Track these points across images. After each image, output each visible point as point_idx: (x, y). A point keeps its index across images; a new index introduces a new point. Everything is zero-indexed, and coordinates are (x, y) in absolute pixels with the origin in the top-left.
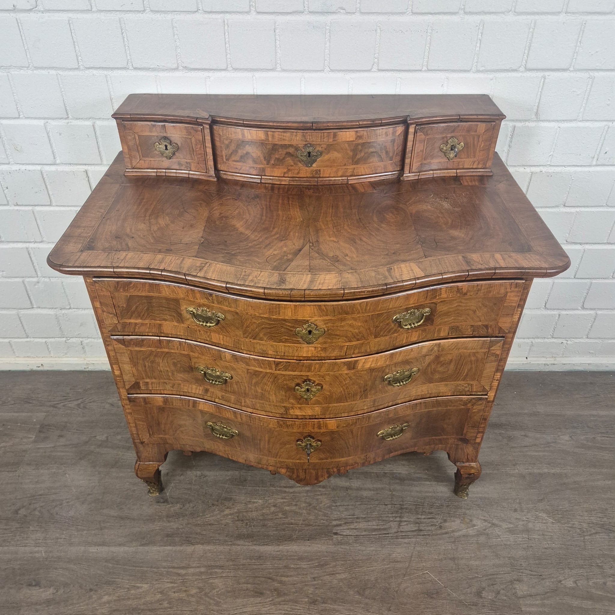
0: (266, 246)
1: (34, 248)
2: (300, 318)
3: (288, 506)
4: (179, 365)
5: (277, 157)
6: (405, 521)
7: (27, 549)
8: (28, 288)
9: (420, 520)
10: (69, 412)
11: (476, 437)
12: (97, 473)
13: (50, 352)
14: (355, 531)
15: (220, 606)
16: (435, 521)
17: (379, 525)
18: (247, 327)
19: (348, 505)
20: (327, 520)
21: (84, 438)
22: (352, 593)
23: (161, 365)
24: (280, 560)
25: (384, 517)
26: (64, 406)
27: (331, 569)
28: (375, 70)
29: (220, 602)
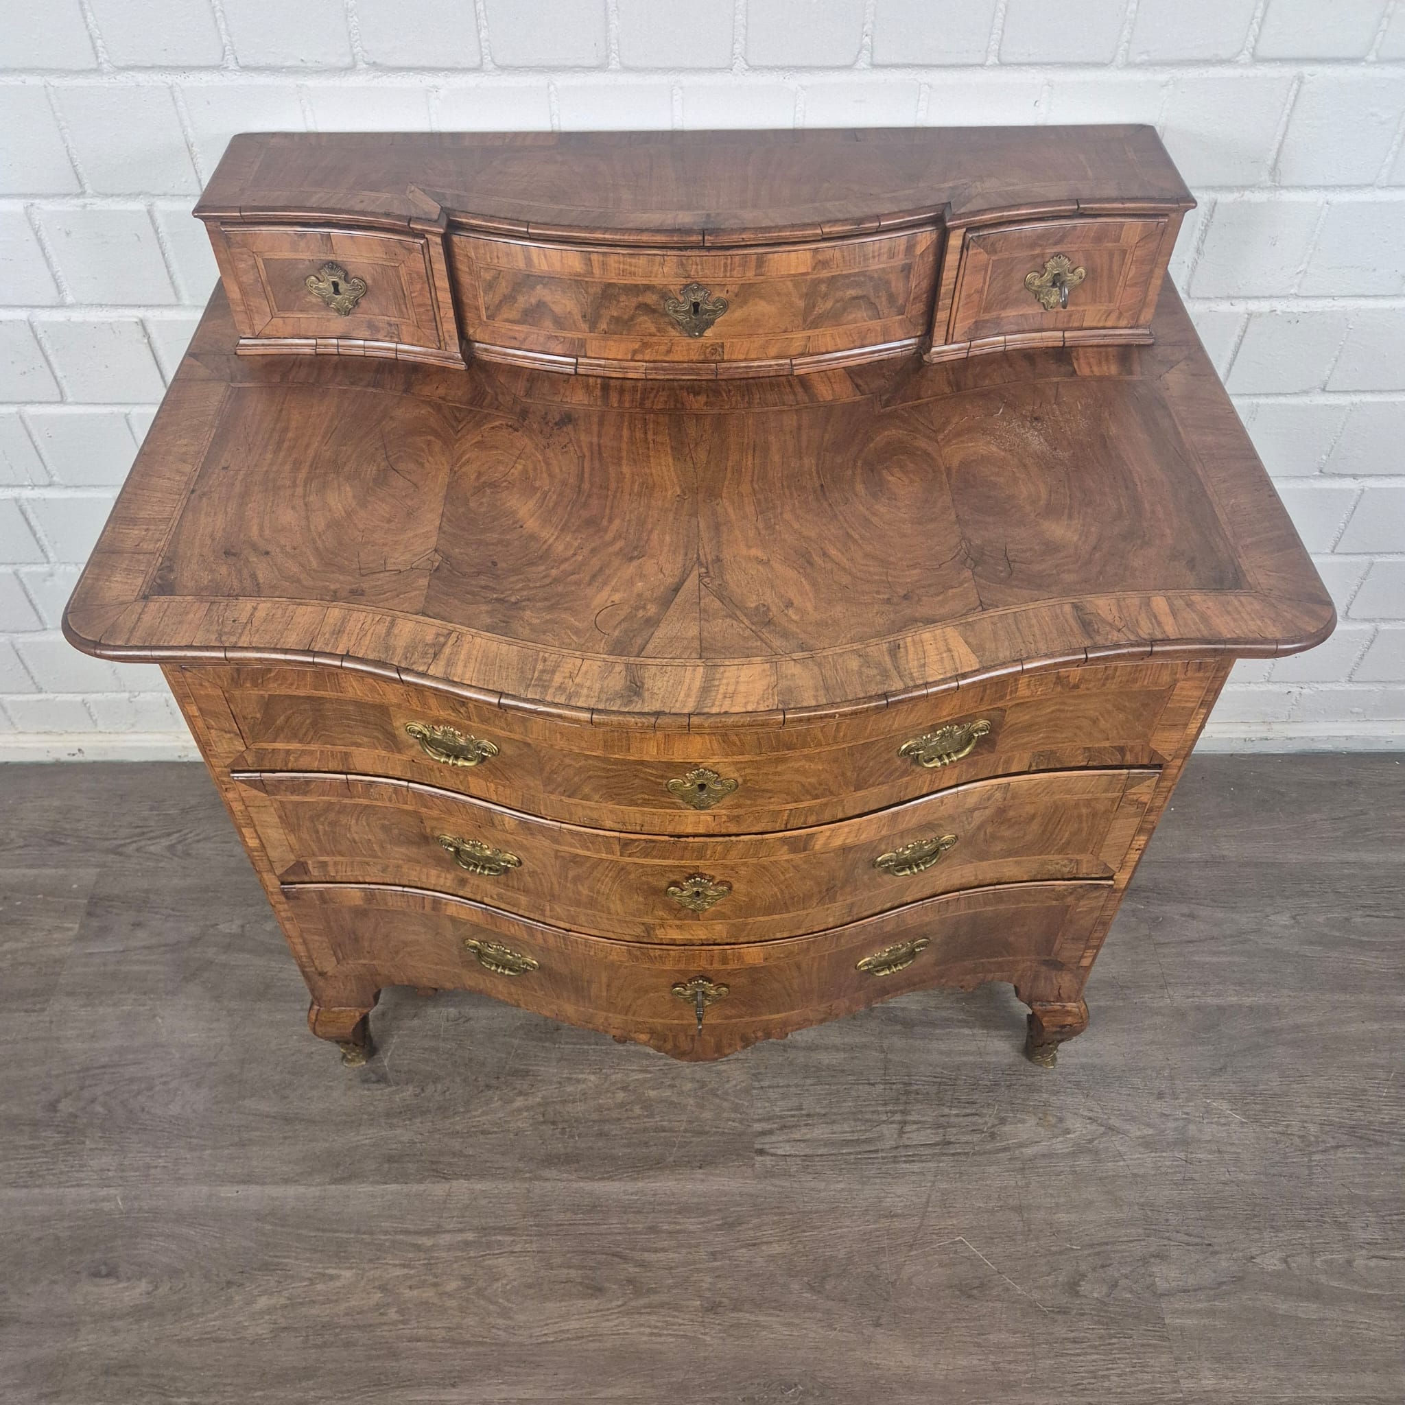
0: (594, 577)
1: (34, 500)
2: (678, 759)
3: (654, 1089)
4: (396, 831)
5: (615, 314)
6: (915, 1122)
7: (85, 1192)
8: (28, 587)
9: (947, 1119)
10: (152, 864)
11: (1082, 957)
12: (225, 1013)
13: (95, 722)
14: (802, 1145)
15: (510, 1318)
16: (981, 1121)
17: (857, 1131)
18: (553, 772)
19: (788, 1086)
20: (741, 1121)
21: (192, 929)
22: (797, 1287)
23: (354, 829)
24: (639, 1212)
25: (866, 1112)
26: (138, 850)
27: (751, 1233)
28: (865, 66)
29: (511, 1309)
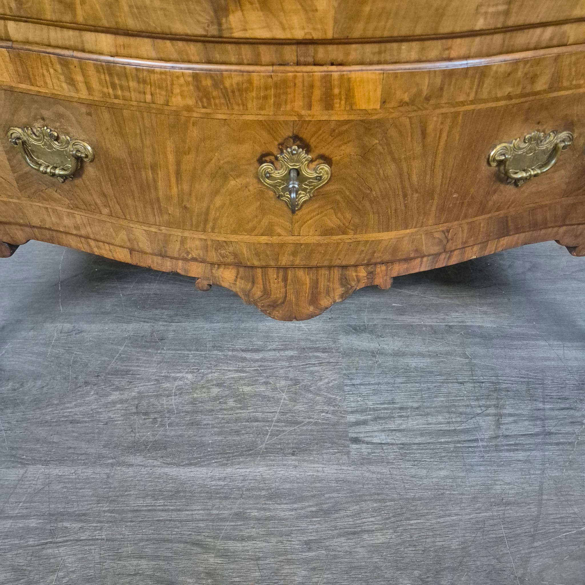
3: (249, 385)
6: (510, 415)
9: (542, 413)
14: (398, 434)
16: (577, 414)
17: (453, 422)
19: (379, 384)
20: (334, 413)
24: (226, 498)
25: (459, 406)
27: (350, 521)
